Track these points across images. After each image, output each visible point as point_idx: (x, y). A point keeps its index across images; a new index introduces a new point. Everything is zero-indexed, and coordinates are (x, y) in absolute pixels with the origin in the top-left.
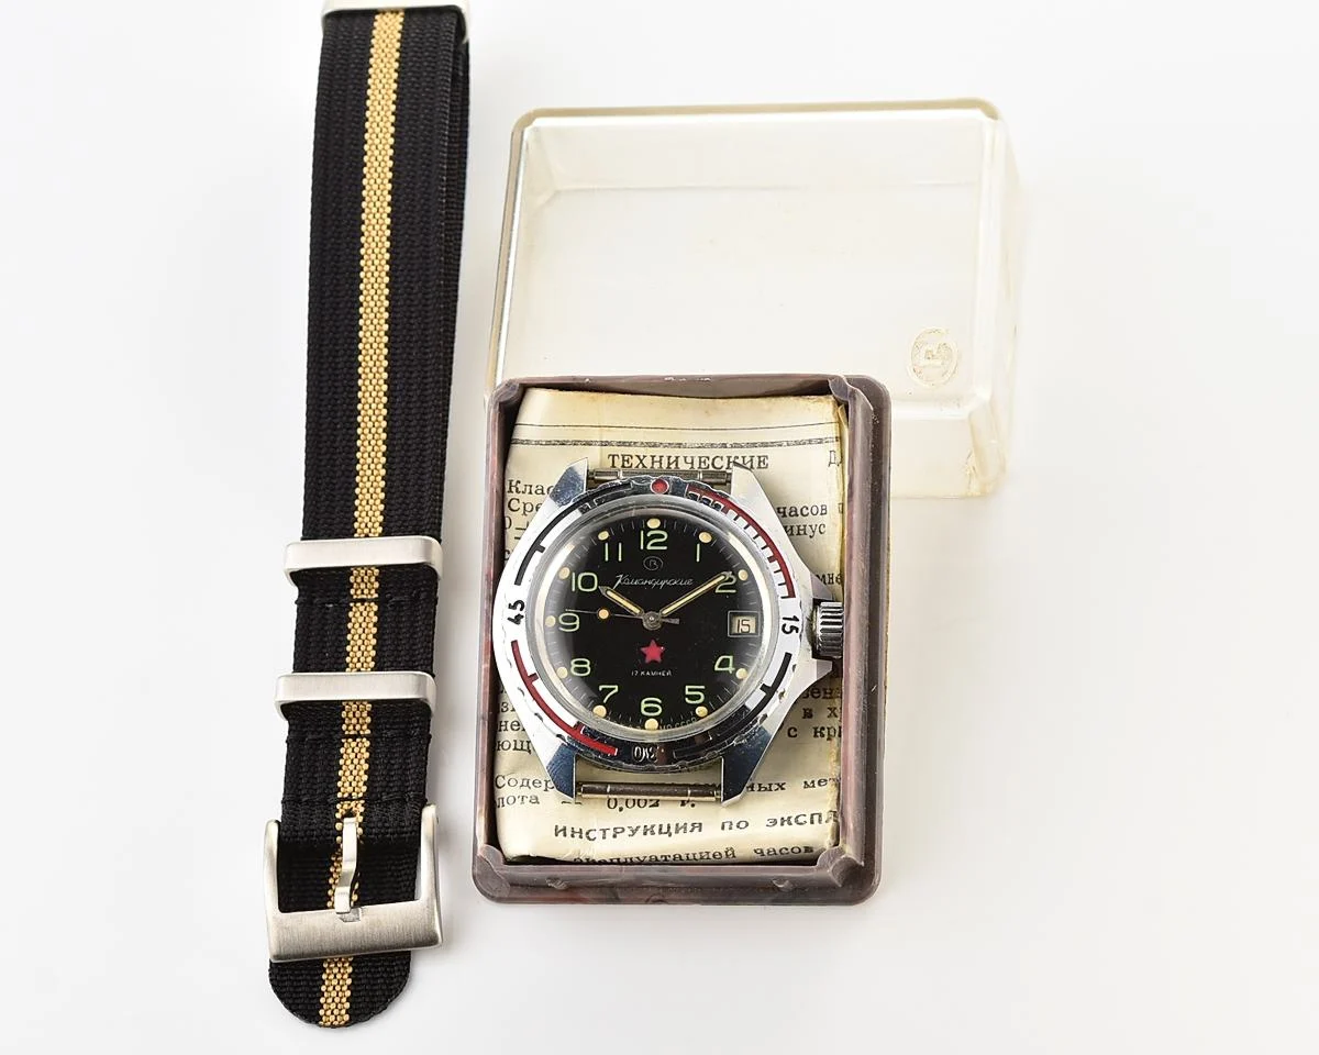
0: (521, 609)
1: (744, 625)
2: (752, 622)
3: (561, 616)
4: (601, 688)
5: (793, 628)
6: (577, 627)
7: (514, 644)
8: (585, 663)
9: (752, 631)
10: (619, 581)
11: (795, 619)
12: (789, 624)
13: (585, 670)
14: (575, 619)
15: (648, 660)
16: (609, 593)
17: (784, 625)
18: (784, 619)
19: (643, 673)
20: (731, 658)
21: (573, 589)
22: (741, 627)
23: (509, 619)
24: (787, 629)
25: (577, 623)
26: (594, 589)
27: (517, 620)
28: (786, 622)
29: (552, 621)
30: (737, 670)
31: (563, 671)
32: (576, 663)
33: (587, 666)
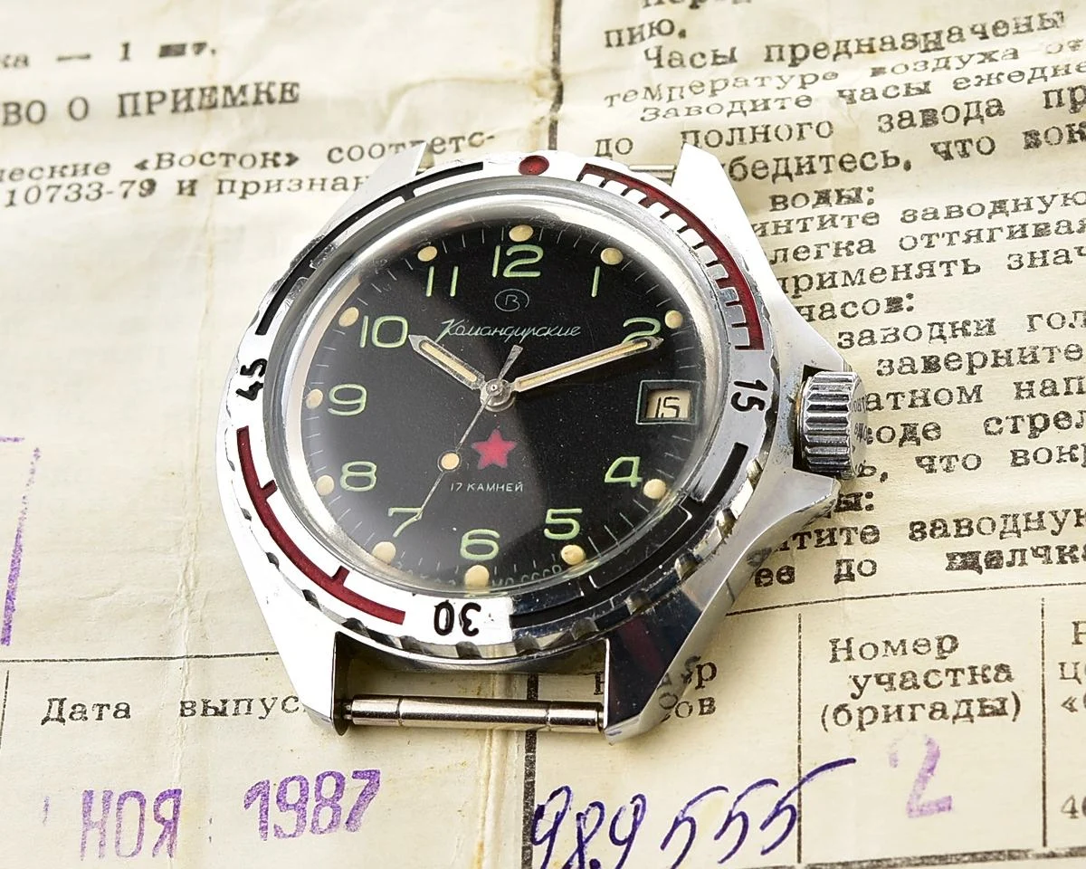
0: (261, 375)
1: (670, 407)
2: (683, 401)
3: (336, 388)
4: (392, 511)
5: (752, 401)
6: (362, 409)
7: (243, 434)
8: (369, 469)
9: (684, 414)
10: (447, 330)
11: (760, 386)
12: (747, 393)
13: (367, 481)
14: (358, 394)
15: (481, 465)
16: (427, 347)
17: (738, 395)
18: (737, 384)
19: (470, 486)
20: (636, 460)
21: (363, 345)
22: (662, 410)
23: (240, 392)
24: (743, 402)
25: (363, 400)
26: (402, 342)
27: (251, 394)
28: (739, 389)
29: (316, 396)
30: (645, 481)
31: (327, 482)
32: (350, 469)
33: (372, 474)
